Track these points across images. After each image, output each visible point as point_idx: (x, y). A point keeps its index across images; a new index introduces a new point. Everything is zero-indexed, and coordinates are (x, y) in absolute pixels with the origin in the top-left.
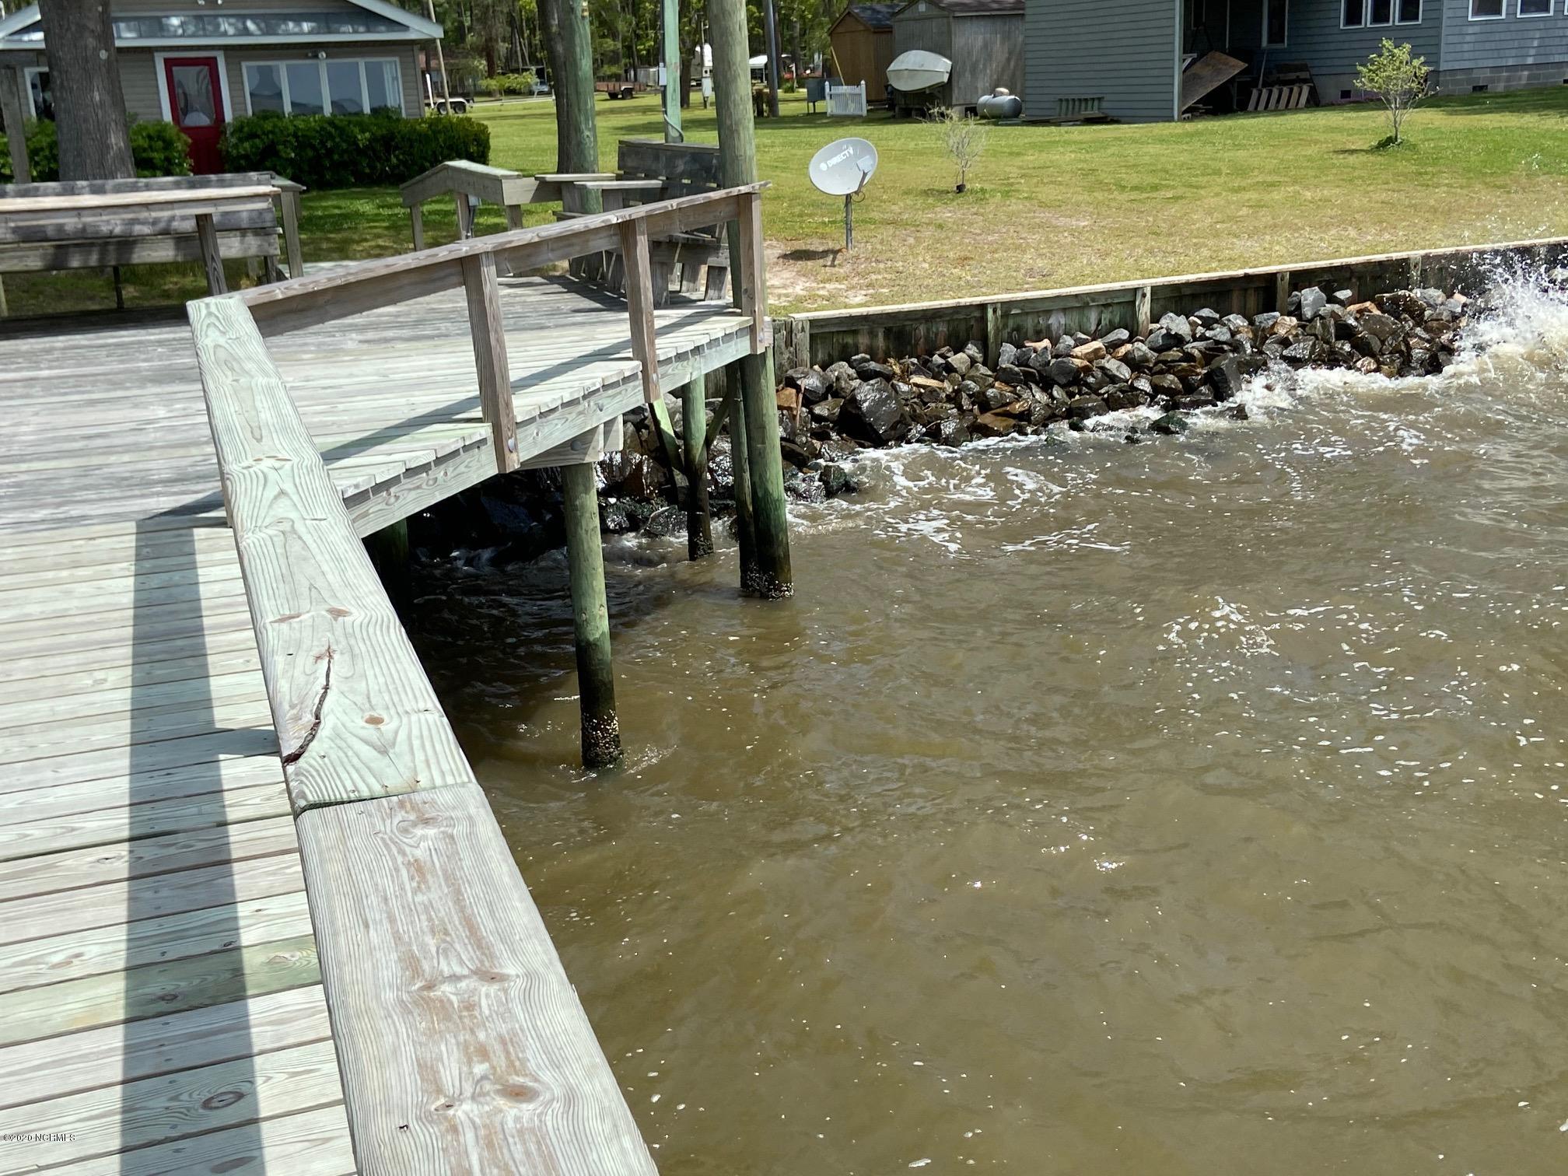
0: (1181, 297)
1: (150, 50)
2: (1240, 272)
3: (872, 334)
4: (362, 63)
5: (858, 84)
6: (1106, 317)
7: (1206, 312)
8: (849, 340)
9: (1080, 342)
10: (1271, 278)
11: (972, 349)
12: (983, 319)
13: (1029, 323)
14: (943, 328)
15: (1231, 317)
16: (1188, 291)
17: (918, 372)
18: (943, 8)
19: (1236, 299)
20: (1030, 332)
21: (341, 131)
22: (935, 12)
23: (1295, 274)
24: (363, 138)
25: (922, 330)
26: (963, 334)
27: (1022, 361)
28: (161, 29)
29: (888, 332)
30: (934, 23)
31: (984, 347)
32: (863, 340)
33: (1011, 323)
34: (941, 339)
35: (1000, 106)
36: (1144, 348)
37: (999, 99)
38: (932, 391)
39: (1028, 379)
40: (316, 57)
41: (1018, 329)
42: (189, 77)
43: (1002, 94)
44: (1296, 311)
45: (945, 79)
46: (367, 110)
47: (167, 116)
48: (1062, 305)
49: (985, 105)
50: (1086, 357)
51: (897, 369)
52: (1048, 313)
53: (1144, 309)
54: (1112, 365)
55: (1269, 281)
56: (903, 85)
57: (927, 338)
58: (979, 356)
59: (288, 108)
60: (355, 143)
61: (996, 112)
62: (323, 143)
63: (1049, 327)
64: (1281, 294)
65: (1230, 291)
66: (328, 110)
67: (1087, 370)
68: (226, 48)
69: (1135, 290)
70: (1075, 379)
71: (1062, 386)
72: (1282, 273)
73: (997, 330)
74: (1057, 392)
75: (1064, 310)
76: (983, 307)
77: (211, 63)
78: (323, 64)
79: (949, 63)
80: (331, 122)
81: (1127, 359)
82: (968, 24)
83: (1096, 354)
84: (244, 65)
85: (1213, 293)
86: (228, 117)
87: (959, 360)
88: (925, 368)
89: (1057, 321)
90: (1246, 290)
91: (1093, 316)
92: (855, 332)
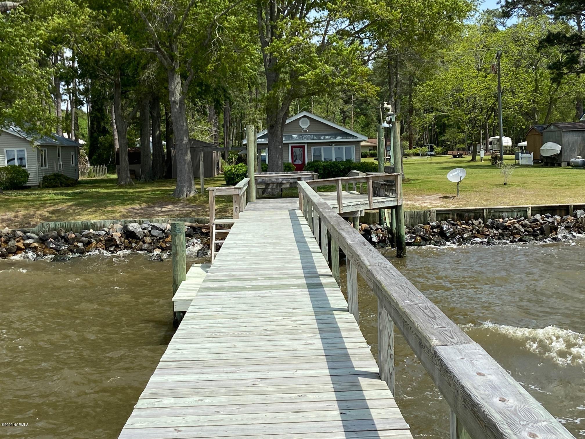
0: (541, 210)
1: (288, 144)
2: (558, 205)
3: (453, 215)
4: (344, 147)
5: (531, 154)
6: (519, 214)
7: (548, 214)
8: (447, 216)
9: (510, 220)
10: (568, 206)
11: (480, 220)
12: (483, 213)
13: (497, 214)
14: (473, 214)
15: (556, 216)
16: (543, 209)
17: (464, 224)
18: (559, 128)
19: (558, 212)
20: (497, 217)
21: (336, 166)
22: (556, 129)
23: (574, 206)
24: (342, 167)
25: (467, 214)
26: (478, 216)
27: (492, 223)
28: (292, 138)
29: (458, 214)
30: (556, 133)
31: (483, 220)
32: (451, 216)
33: (492, 214)
34: (472, 217)
35: (577, 162)
36: (527, 222)
37: (578, 160)
38: (466, 228)
39: (492, 227)
40: (332, 145)
41: (494, 216)
42: (297, 150)
43: (579, 158)
44: (575, 216)
45: (559, 152)
46: (345, 160)
47: (290, 161)
48: (506, 210)
49: (572, 162)
50: (510, 223)
51: (459, 223)
52: (502, 212)
53: (529, 213)
54: (517, 225)
55: (567, 207)
56: (545, 154)
57: (468, 216)
58: (482, 222)
59: (323, 159)
60: (340, 169)
61: (577, 164)
62: (331, 169)
63: (503, 216)
64: (570, 211)
65: (556, 210)
66: (334, 160)
67: (509, 226)
68: (308, 143)
69: (527, 207)
70: (505, 228)
71: (502, 230)
72: (571, 206)
73: (487, 215)
74: (500, 231)
75: (507, 212)
76: (483, 209)
77: (303, 147)
78: (334, 146)
79: (560, 147)
80: (333, 163)
81: (522, 225)
82: (569, 133)
83: (514, 223)
84: (312, 148)
85: (551, 210)
86: (306, 162)
87: (476, 222)
88: (467, 223)
89: (505, 214)
90: (561, 210)
91: (516, 214)
92: (449, 214)
